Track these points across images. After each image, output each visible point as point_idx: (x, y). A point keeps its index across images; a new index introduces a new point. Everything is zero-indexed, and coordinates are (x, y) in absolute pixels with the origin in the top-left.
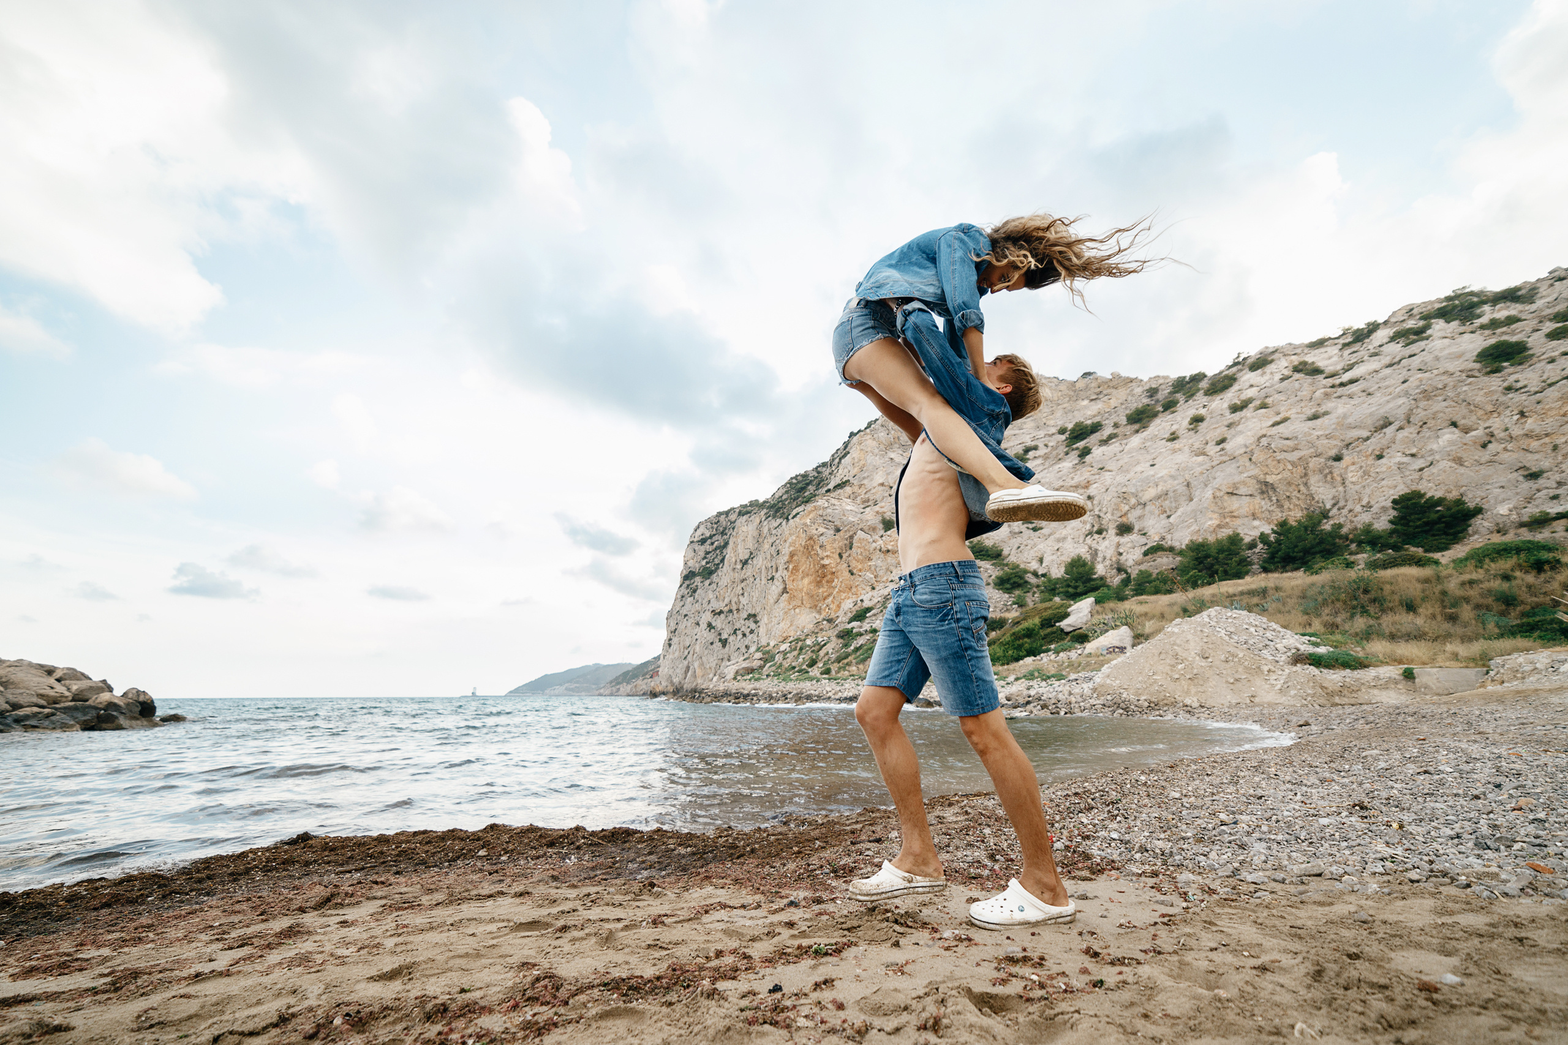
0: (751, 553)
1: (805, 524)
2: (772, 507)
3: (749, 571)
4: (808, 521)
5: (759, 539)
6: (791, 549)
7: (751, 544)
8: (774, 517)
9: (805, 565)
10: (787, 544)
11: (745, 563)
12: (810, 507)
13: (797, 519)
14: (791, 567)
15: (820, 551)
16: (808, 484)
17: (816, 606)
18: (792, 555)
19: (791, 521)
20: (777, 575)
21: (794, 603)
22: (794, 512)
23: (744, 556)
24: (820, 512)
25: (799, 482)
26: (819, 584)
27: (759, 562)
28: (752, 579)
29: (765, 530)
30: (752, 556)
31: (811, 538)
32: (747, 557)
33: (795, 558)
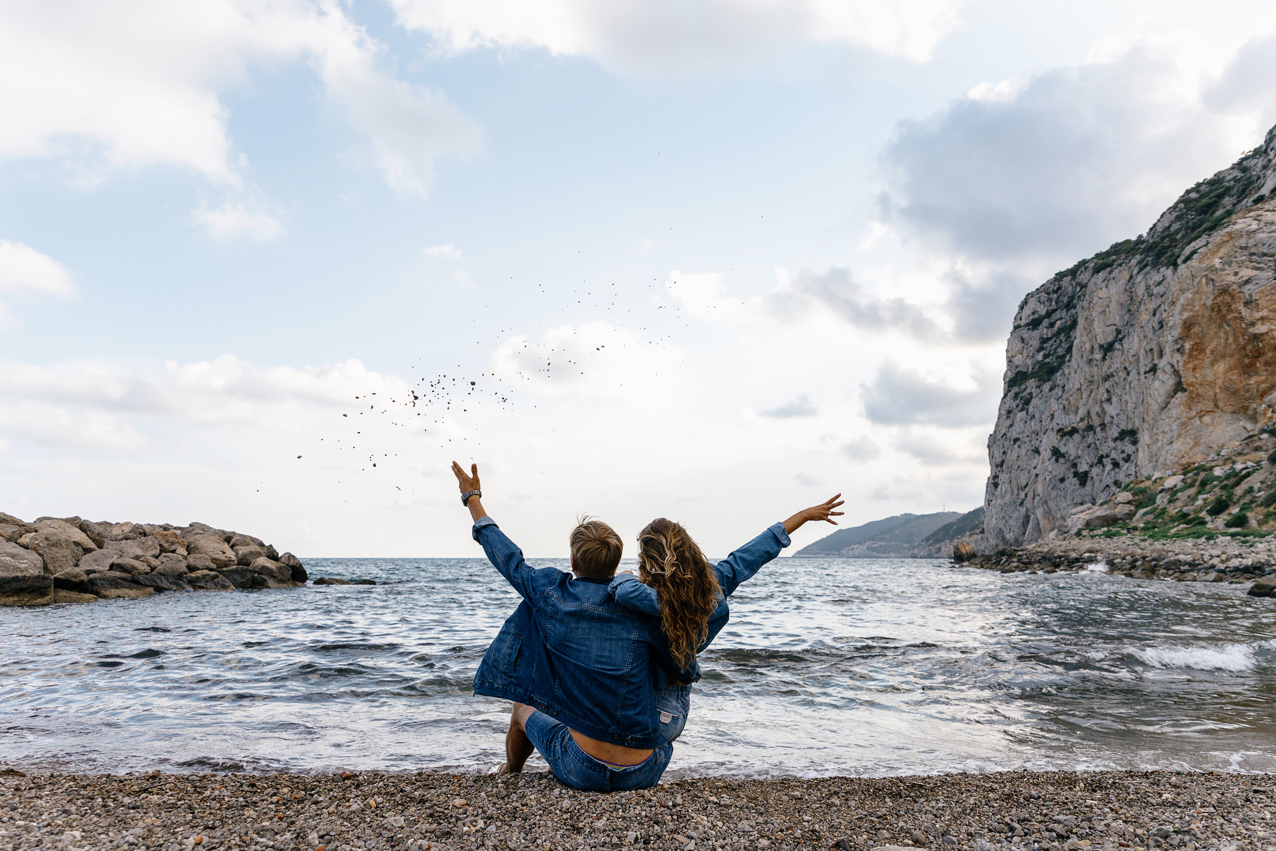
0: (1119, 332)
1: (1212, 269)
2: (1150, 249)
3: (1116, 361)
4: (1217, 262)
5: (1131, 307)
6: (1186, 315)
7: (1116, 317)
8: (1156, 265)
9: (1216, 340)
10: (1178, 308)
11: (1108, 349)
12: (1218, 236)
13: (1194, 262)
14: (1187, 346)
15: (1245, 312)
16: (1221, 196)
17: (1245, 409)
18: (1188, 326)
19: (1182, 268)
20: (1162, 363)
21: (1200, 407)
22: (1188, 250)
23: (1104, 335)
24: (1243, 242)
25: (1202, 196)
26: (1248, 369)
27: (1134, 344)
28: (1122, 374)
29: (1141, 290)
30: (1120, 336)
31: (1224, 291)
32: (1110, 338)
33: (1196, 329)
